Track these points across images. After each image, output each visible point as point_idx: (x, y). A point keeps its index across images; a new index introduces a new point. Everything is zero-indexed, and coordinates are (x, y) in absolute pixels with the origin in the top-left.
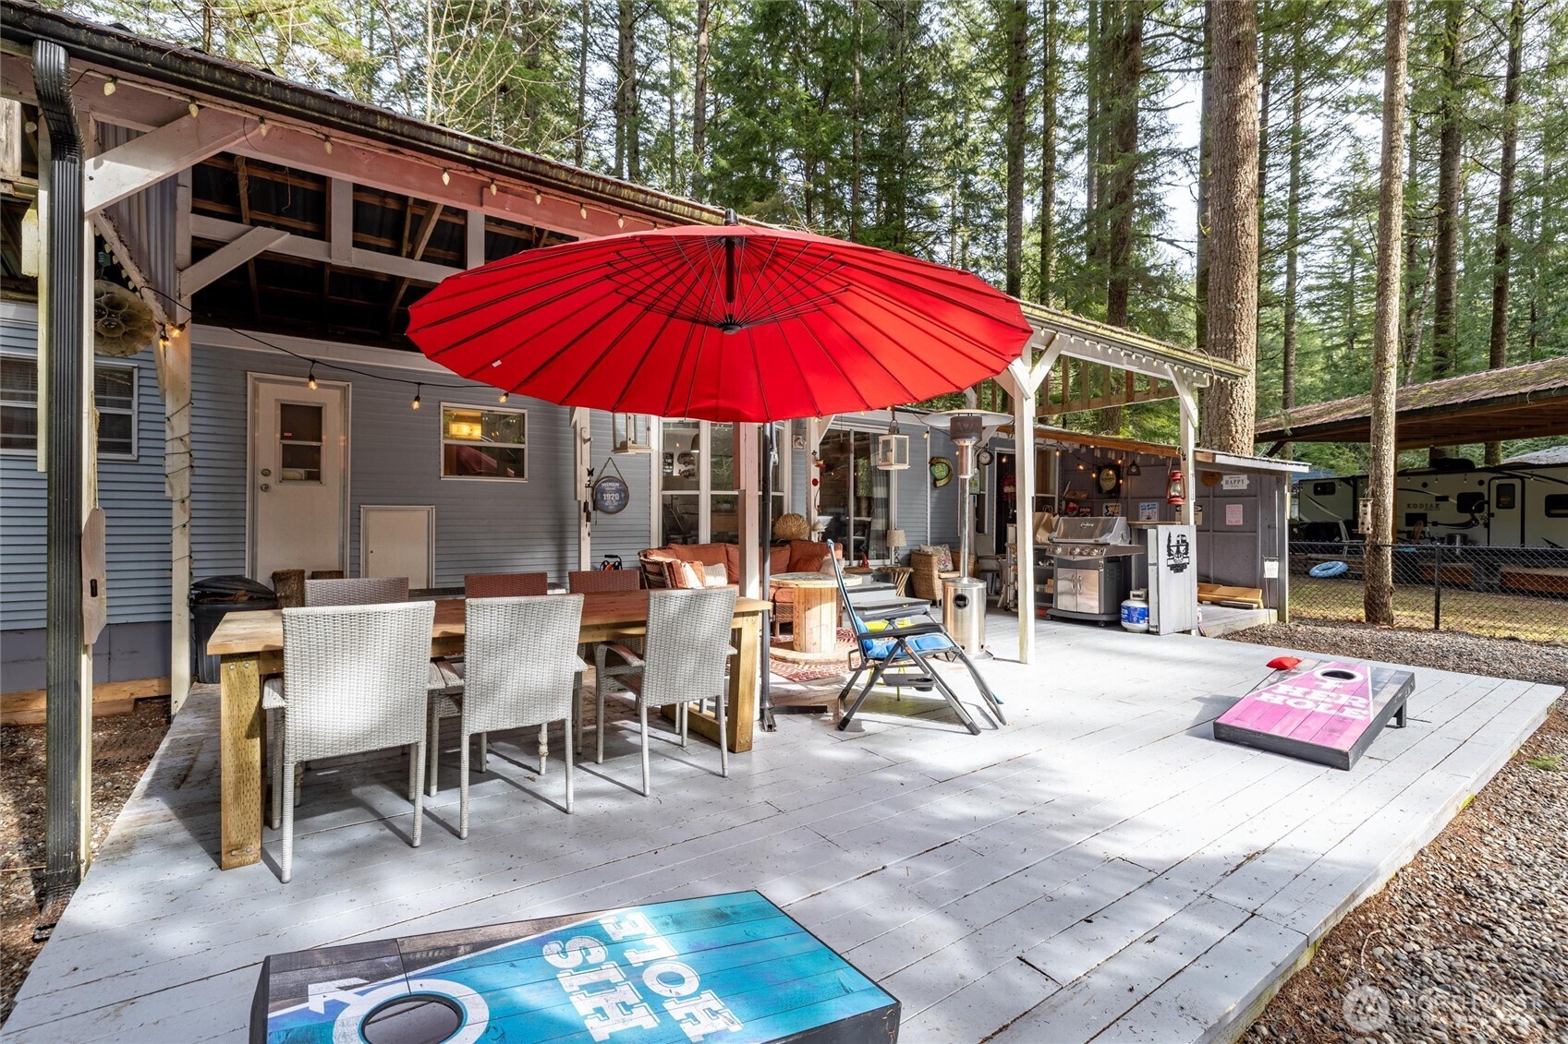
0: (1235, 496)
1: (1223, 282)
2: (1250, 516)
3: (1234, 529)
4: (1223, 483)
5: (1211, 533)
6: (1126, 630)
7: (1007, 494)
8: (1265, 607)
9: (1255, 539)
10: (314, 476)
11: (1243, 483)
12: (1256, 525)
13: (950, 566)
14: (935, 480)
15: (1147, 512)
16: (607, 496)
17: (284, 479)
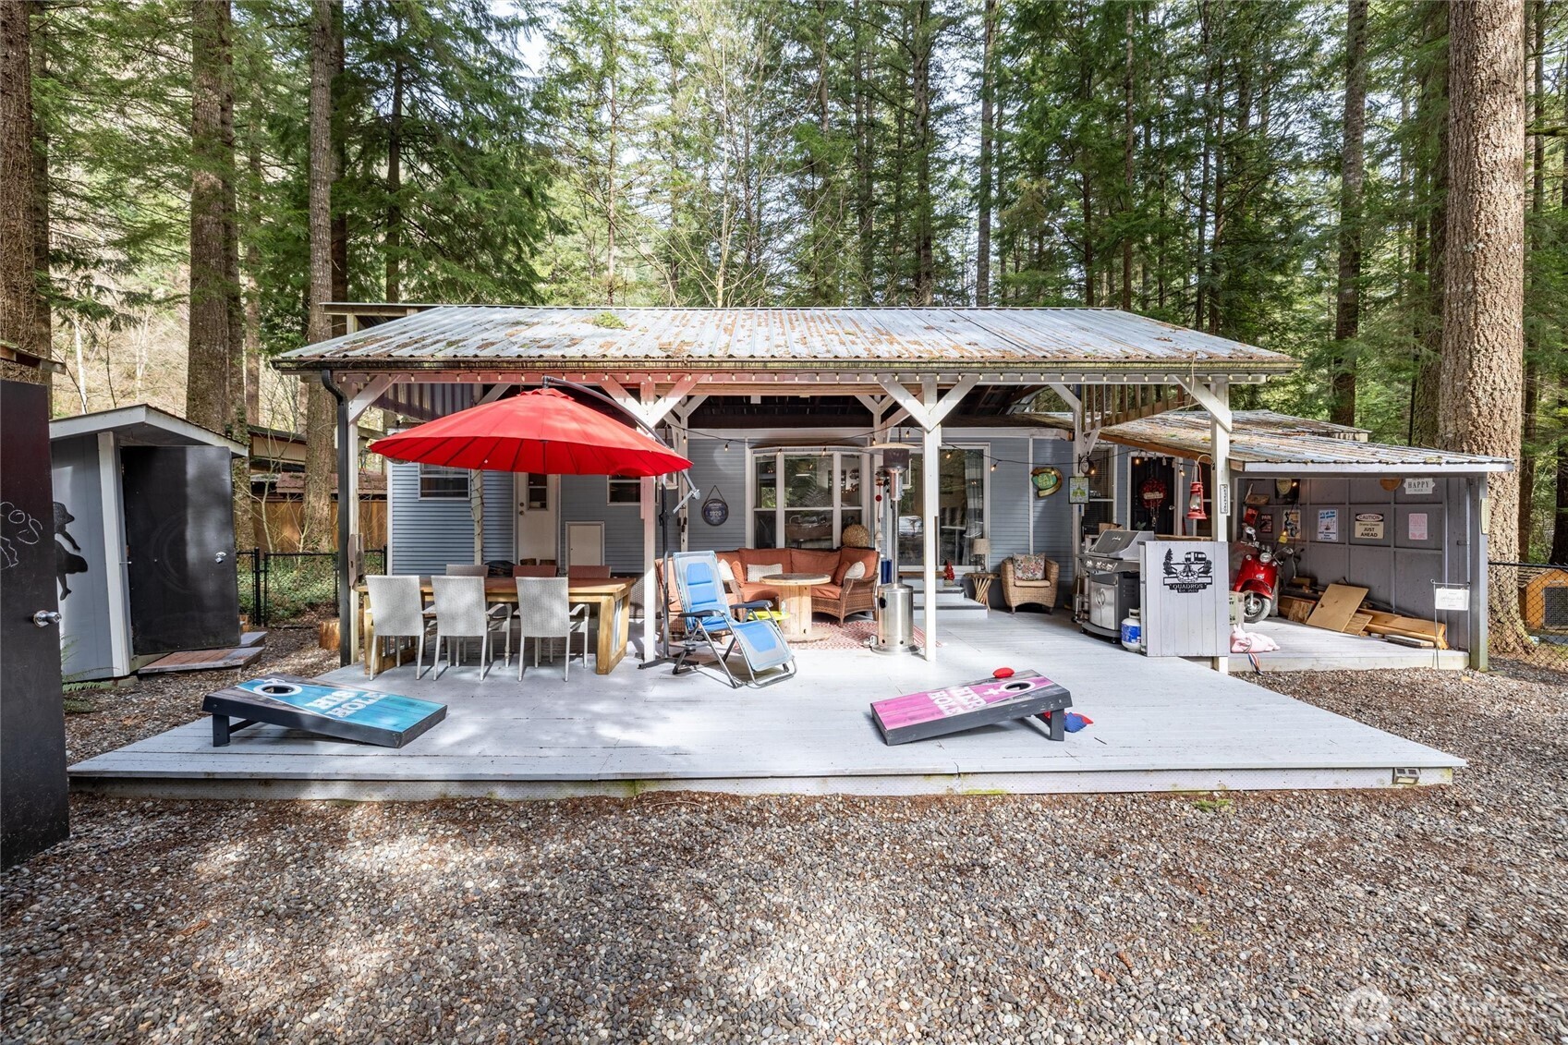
0: (1419, 502)
1: (1459, 217)
2: (1435, 528)
3: (1418, 545)
4: (1406, 485)
5: (1392, 549)
6: (1126, 649)
7: (1148, 501)
8: (1451, 647)
9: (1441, 558)
10: (544, 506)
11: (1428, 488)
12: (1442, 540)
13: (1039, 575)
14: (1038, 489)
15: (1326, 522)
16: (713, 513)
17: (530, 508)
